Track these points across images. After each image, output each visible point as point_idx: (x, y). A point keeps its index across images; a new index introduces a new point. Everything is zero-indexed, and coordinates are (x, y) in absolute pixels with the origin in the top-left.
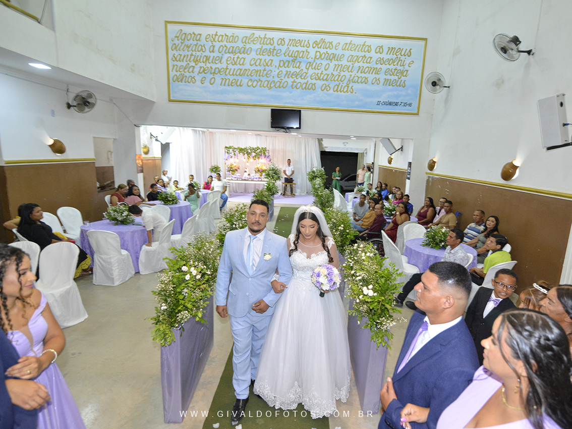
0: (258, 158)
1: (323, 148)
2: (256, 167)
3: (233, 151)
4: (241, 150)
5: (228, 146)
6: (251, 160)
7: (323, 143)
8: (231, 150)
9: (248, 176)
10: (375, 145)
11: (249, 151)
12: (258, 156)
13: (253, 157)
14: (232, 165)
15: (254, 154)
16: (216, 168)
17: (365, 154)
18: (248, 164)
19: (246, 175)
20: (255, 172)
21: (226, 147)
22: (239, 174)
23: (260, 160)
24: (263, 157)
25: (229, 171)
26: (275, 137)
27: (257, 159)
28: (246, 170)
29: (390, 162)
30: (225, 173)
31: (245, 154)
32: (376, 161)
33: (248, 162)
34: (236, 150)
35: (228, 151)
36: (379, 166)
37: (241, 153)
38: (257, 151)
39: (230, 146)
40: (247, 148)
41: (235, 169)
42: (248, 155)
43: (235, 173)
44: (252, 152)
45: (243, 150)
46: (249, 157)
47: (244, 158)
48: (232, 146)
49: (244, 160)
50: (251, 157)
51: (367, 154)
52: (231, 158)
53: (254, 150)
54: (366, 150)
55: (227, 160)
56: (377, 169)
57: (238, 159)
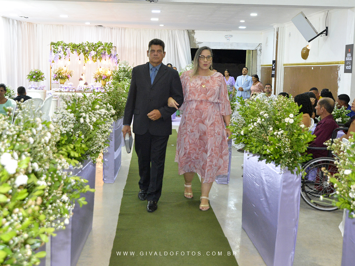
0: (100, 58)
1: (195, 44)
2: (97, 72)
3: (63, 48)
4: (75, 48)
5: (56, 42)
6: (90, 61)
7: (195, 36)
8: (60, 48)
9: (85, 86)
10: (277, 34)
11: (87, 48)
12: (99, 55)
13: (93, 57)
14: (60, 69)
15: (93, 53)
16: (37, 73)
17: (259, 52)
18: (84, 68)
19: (82, 84)
20: (94, 80)
21: (52, 44)
22: (72, 84)
23: (103, 61)
24: (107, 57)
25: (56, 79)
26: (125, 29)
27: (98, 60)
28: (81, 77)
29: (305, 55)
30: (51, 82)
31: (80, 53)
32: (280, 57)
33: (84, 65)
34: (67, 47)
35: (56, 48)
36: (284, 65)
37: (74, 52)
38: (98, 49)
39: (58, 42)
40: (83, 45)
41: (66, 76)
42: (85, 54)
43: (64, 81)
44: (92, 50)
45: (78, 47)
46: (86, 58)
47: (80, 59)
48: (62, 42)
49: (80, 62)
50: (89, 57)
51: (262, 51)
52: (60, 59)
53: (93, 47)
54: (260, 45)
55: (54, 62)
56: (282, 71)
57: (69, 60)
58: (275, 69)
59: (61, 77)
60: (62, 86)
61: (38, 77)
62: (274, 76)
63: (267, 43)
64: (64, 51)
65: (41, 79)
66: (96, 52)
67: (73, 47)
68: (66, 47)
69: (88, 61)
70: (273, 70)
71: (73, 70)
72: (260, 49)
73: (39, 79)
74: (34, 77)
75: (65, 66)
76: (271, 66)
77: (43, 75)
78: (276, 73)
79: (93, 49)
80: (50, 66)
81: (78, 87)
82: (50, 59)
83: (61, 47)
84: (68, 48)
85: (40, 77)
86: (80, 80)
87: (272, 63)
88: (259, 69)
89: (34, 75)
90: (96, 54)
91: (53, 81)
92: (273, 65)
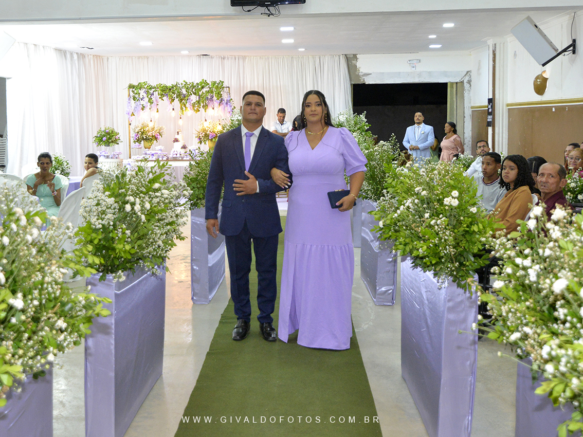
0: (205, 107)
1: (358, 76)
2: (200, 128)
3: (147, 92)
4: (166, 91)
5: (136, 84)
6: (189, 112)
7: (358, 65)
8: (142, 93)
9: (183, 151)
10: (494, 55)
11: (184, 91)
12: (204, 101)
13: (194, 105)
14: (144, 126)
15: (194, 98)
16: (108, 133)
17: (466, 85)
18: (181, 122)
19: (177, 147)
20: (197, 141)
21: (131, 86)
22: (162, 147)
23: (210, 110)
24: (216, 104)
25: (139, 141)
26: (244, 58)
27: (202, 109)
28: (177, 137)
30: (130, 146)
31: (174, 99)
32: (499, 93)
33: (181, 118)
34: (154, 91)
35: (136, 93)
36: (508, 105)
37: (165, 98)
38: (201, 91)
39: (140, 83)
40: (178, 86)
41: (153, 136)
42: (181, 100)
43: (150, 144)
44: (191, 94)
45: (170, 89)
46: (183, 107)
47: (173, 109)
48: (145, 83)
49: (173, 114)
50: (187, 105)
51: (472, 84)
52: (143, 109)
53: (194, 89)
54: (468, 74)
55: (134, 115)
56: (504, 115)
57: (158, 111)
58: (492, 113)
59: (145, 138)
60: (147, 152)
61: (109, 139)
62: (491, 124)
63: (479, 69)
64: (149, 97)
65: (116, 142)
66: (198, 97)
67: (163, 91)
68: (151, 91)
69: (187, 110)
70: (490, 114)
71: (164, 127)
72: (468, 81)
73: (112, 142)
74: (104, 138)
75: (151, 121)
76: (485, 107)
77: (118, 136)
78: (494, 119)
79: (193, 92)
80: (129, 121)
81: (172, 152)
82: (128, 110)
83: (144, 91)
84: (154, 93)
85: (113, 139)
86: (174, 141)
87: (487, 104)
88: (468, 113)
89: (104, 136)
90: (198, 99)
91: (133, 144)
92: (490, 107)
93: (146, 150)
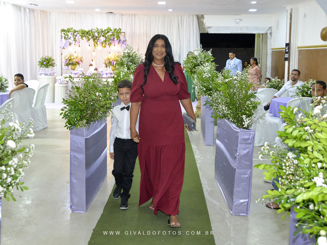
0: (110, 44)
1: (204, 28)
2: (106, 58)
3: (73, 35)
4: (85, 34)
5: (66, 29)
6: (99, 47)
7: (205, 21)
8: (70, 34)
9: (95, 72)
10: (291, 15)
11: (96, 34)
12: (109, 41)
14: (71, 55)
15: (102, 39)
16: (47, 60)
17: (269, 36)
18: (94, 54)
19: (92, 69)
20: (104, 65)
21: (63, 30)
22: (82, 69)
23: (112, 46)
24: (116, 43)
25: (67, 65)
26: (135, 15)
27: (107, 46)
28: (92, 63)
30: (62, 68)
31: (90, 39)
32: (293, 40)
33: (94, 51)
34: (77, 34)
35: (66, 35)
36: (298, 48)
37: (84, 38)
38: (107, 35)
39: (68, 29)
40: (93, 31)
41: (76, 62)
42: (94, 40)
43: (74, 67)
44: (101, 36)
45: (87, 33)
46: (95, 44)
47: (89, 45)
48: (72, 28)
49: (89, 48)
50: (98, 43)
51: (272, 34)
52: (70, 45)
53: (103, 33)
54: (270, 29)
55: (64, 48)
56: (296, 54)
57: (79, 46)
58: (288, 53)
59: (71, 63)
60: (73, 72)
61: (48, 63)
62: (288, 59)
63: (277, 26)
64: (74, 37)
65: (52, 65)
66: (105, 38)
67: (83, 34)
68: (76, 34)
69: (98, 46)
70: (286, 53)
71: (84, 56)
72: (270, 33)
73: (50, 65)
74: (45, 63)
75: (75, 52)
76: (283, 49)
77: (54, 61)
78: (289, 56)
79: (102, 35)
80: (61, 52)
81: (88, 72)
82: (61, 45)
83: (71, 33)
84: (78, 35)
85: (50, 63)
86: (90, 66)
87: (284, 46)
88: (269, 52)
89: (45, 61)
90: (105, 39)
91: (64, 67)
92: (287, 48)
93: (72, 70)
